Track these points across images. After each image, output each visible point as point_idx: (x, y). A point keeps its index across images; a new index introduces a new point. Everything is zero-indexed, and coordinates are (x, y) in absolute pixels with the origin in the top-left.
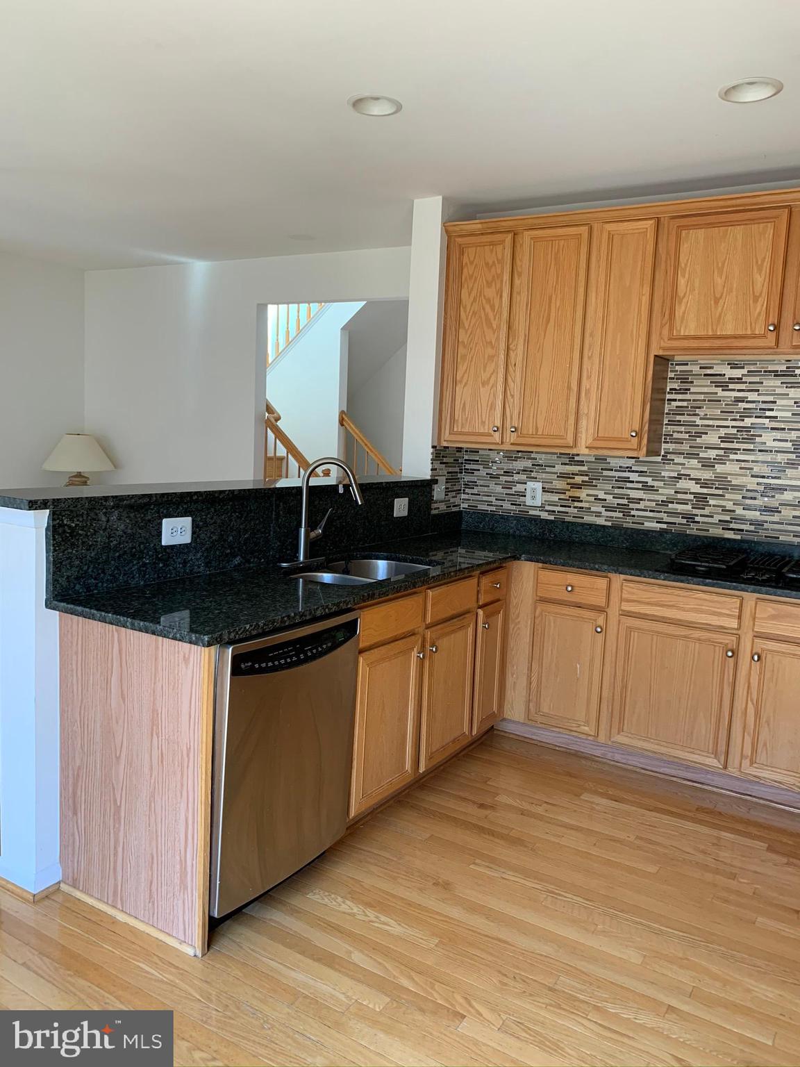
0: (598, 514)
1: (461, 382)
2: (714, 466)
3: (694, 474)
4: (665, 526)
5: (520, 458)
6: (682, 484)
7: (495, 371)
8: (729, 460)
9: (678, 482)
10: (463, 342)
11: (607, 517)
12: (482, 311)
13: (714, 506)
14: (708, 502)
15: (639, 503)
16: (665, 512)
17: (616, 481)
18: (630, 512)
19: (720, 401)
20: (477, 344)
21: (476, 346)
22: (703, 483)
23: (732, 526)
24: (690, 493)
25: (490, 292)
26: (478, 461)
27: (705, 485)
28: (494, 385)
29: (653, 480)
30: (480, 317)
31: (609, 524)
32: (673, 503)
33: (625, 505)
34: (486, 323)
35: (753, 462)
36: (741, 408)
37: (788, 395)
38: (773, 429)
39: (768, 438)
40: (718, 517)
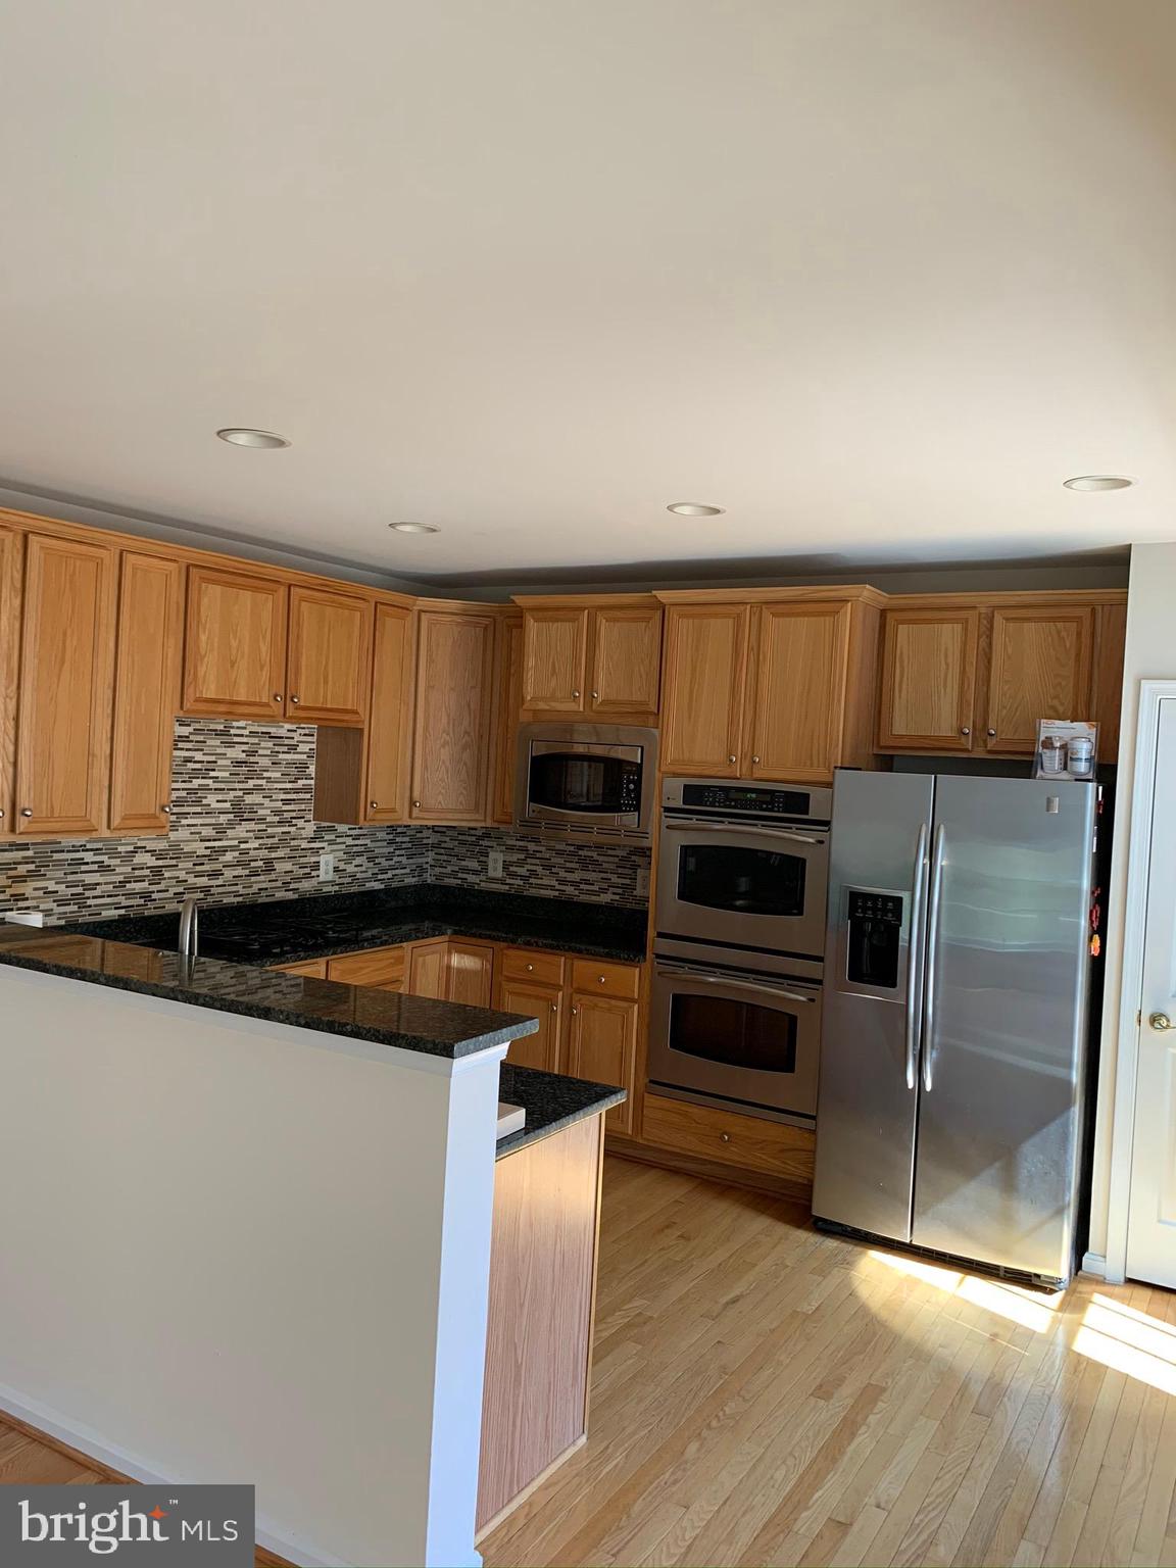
2: (168, 834)
3: (150, 845)
4: (122, 912)
6: (140, 858)
8: (181, 826)
9: (134, 856)
11: (60, 914)
13: (169, 878)
14: (163, 875)
15: (96, 889)
16: (122, 895)
17: (68, 864)
18: (86, 902)
22: (157, 855)
23: (186, 897)
24: (147, 868)
27: (159, 855)
29: (109, 858)
31: (63, 922)
32: (130, 882)
33: (80, 894)
35: (201, 825)
36: (188, 769)
37: (225, 754)
38: (216, 789)
39: (211, 800)
40: (172, 891)
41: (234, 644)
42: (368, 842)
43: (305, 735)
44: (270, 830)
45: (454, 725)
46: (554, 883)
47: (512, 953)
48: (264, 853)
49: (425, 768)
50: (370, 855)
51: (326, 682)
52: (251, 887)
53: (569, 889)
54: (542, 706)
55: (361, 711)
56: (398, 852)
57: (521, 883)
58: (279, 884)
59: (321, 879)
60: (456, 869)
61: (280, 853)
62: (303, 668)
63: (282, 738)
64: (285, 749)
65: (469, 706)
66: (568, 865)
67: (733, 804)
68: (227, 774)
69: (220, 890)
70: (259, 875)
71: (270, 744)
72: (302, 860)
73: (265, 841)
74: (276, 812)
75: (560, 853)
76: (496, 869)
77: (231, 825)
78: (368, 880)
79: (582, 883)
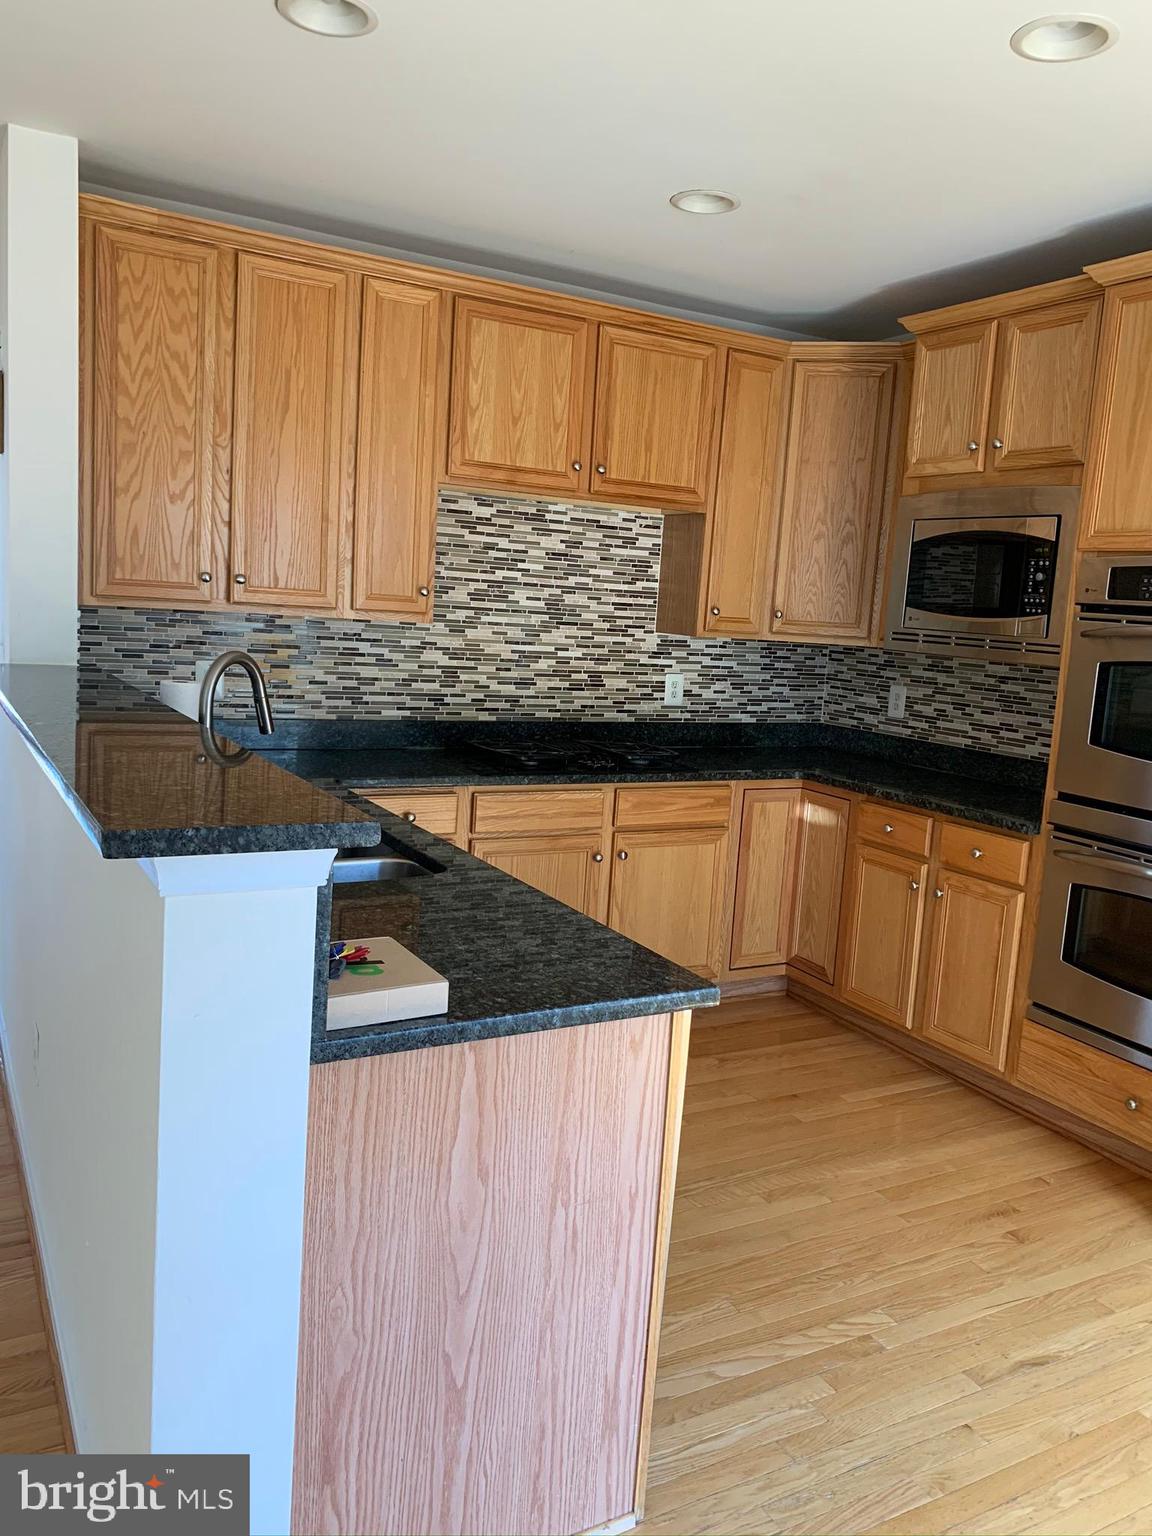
0: (316, 705)
1: (126, 490)
2: (464, 631)
3: (442, 642)
4: (407, 713)
5: (180, 621)
6: (429, 656)
7: (196, 478)
8: (480, 623)
9: (422, 653)
10: (127, 420)
11: (330, 707)
12: (164, 371)
13: (466, 682)
14: (459, 677)
15: (374, 684)
16: (408, 695)
17: (340, 654)
18: (362, 698)
19: (468, 546)
20: (155, 427)
21: (154, 430)
22: (451, 654)
23: (487, 705)
24: (438, 667)
25: (181, 342)
26: (97, 628)
27: (454, 654)
28: (196, 501)
29: (390, 651)
30: (160, 379)
31: (333, 717)
32: (417, 681)
33: (354, 688)
34: (173, 395)
35: (507, 624)
36: (491, 558)
37: (539, 544)
38: (525, 584)
39: (520, 596)
40: (469, 697)
41: (518, 396)
42: (733, 664)
43: (647, 526)
44: (597, 638)
45: (832, 513)
46: (969, 728)
47: (871, 808)
48: (589, 665)
49: (793, 567)
50: (737, 680)
51: (648, 449)
52: (573, 702)
53: (986, 737)
54: (930, 469)
55: (701, 491)
56: (776, 681)
57: (926, 726)
58: (609, 702)
59: (666, 702)
60: (853, 706)
61: (611, 667)
62: (616, 431)
63: (616, 528)
64: (620, 542)
65: (854, 483)
66: (986, 703)
68: (541, 567)
69: (532, 701)
70: (583, 690)
71: (599, 536)
72: (641, 678)
73: (592, 650)
74: (605, 618)
75: (976, 687)
76: (897, 709)
77: (546, 628)
78: (734, 710)
79: (1002, 729)
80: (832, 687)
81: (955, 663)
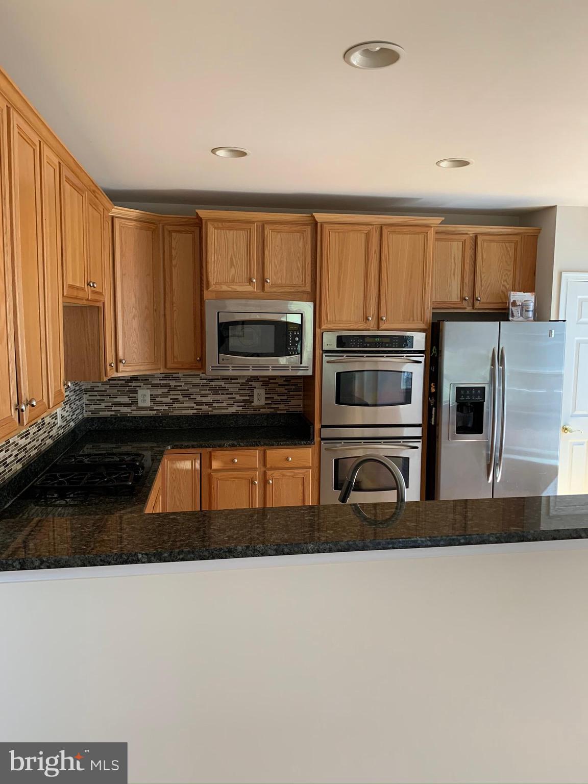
45: (139, 303)
49: (125, 334)
50: (70, 402)
52: (39, 439)
54: (225, 288)
55: (104, 294)
56: (76, 398)
58: (47, 433)
59: (58, 425)
67: (368, 345)
70: (41, 429)
76: (144, 401)
78: (71, 420)
79: (214, 403)
80: (89, 396)
81: (180, 375)
